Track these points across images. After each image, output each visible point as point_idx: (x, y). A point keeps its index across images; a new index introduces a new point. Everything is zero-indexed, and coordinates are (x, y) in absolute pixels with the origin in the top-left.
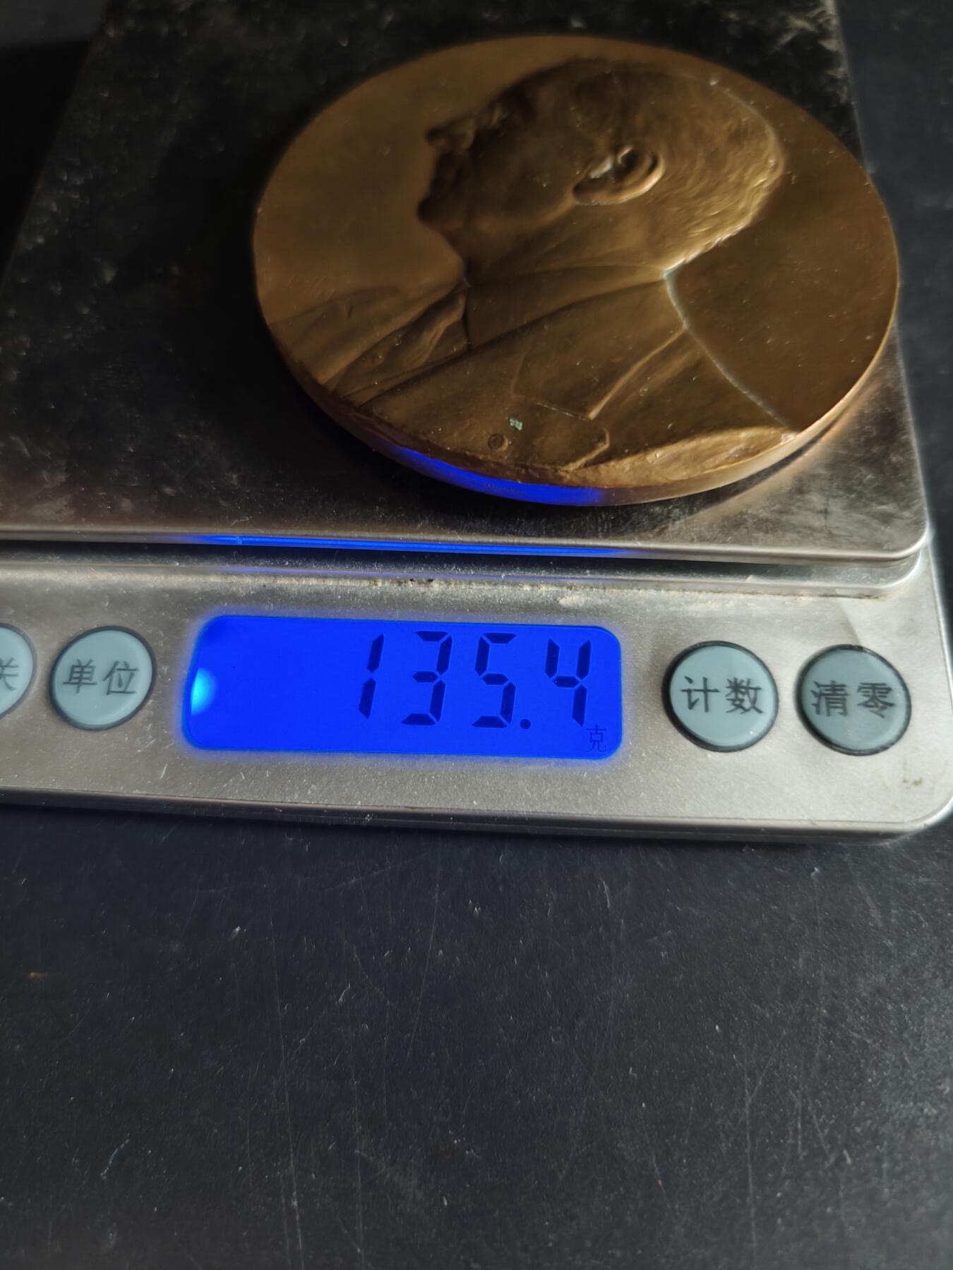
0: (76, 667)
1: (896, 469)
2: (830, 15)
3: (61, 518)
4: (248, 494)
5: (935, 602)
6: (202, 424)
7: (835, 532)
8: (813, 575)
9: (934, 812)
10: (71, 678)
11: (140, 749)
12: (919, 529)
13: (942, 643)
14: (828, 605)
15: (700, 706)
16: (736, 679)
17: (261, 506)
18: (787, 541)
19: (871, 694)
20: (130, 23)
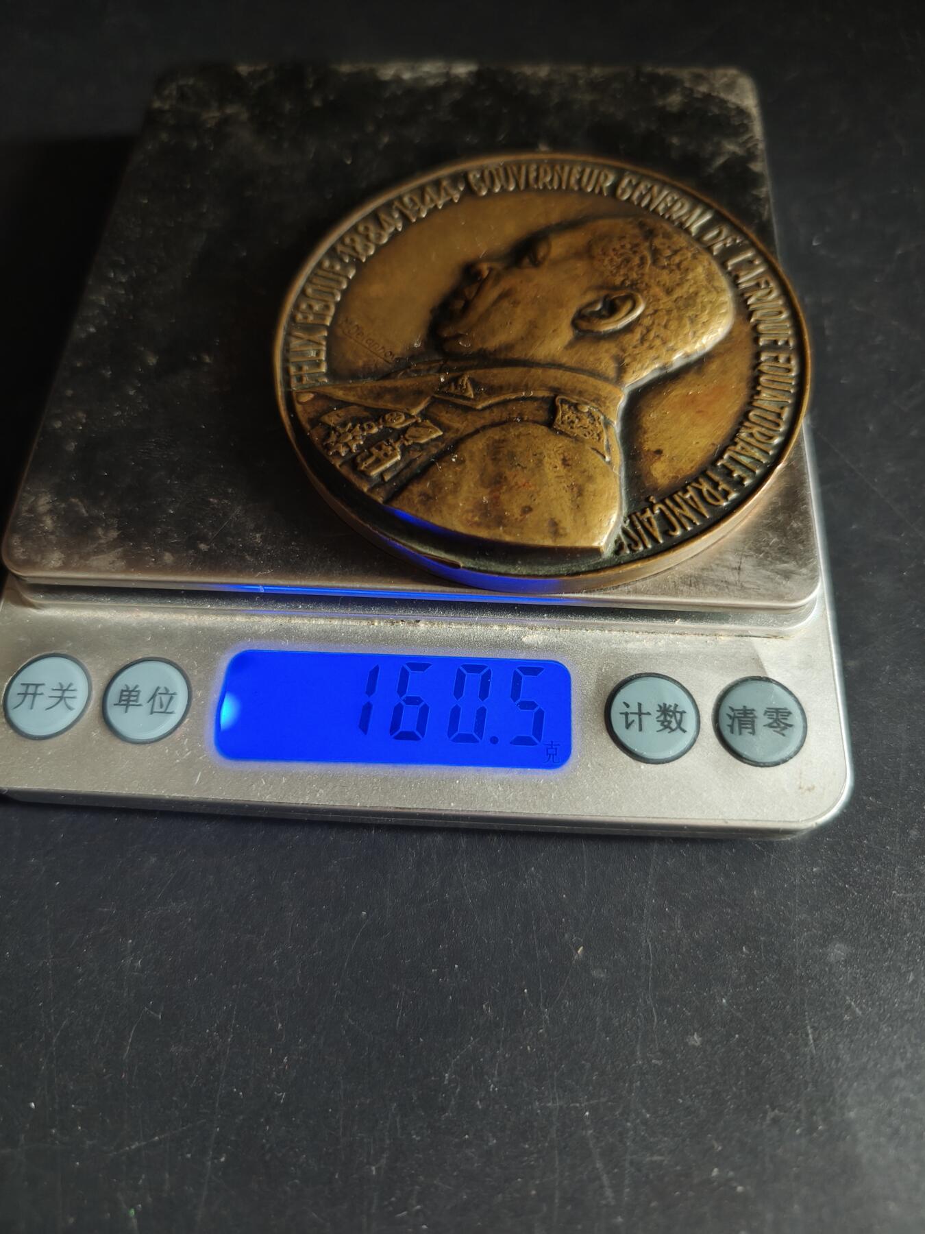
0: (125, 691)
1: (797, 534)
2: (758, 140)
3: (114, 568)
4: (269, 551)
5: (829, 642)
6: (230, 490)
7: (746, 585)
8: (730, 619)
9: (824, 813)
10: (120, 702)
11: (178, 759)
12: (814, 582)
13: (834, 676)
14: (742, 644)
15: (636, 726)
16: (665, 705)
17: (280, 561)
18: (706, 593)
19: (775, 717)
20: (164, 136)
